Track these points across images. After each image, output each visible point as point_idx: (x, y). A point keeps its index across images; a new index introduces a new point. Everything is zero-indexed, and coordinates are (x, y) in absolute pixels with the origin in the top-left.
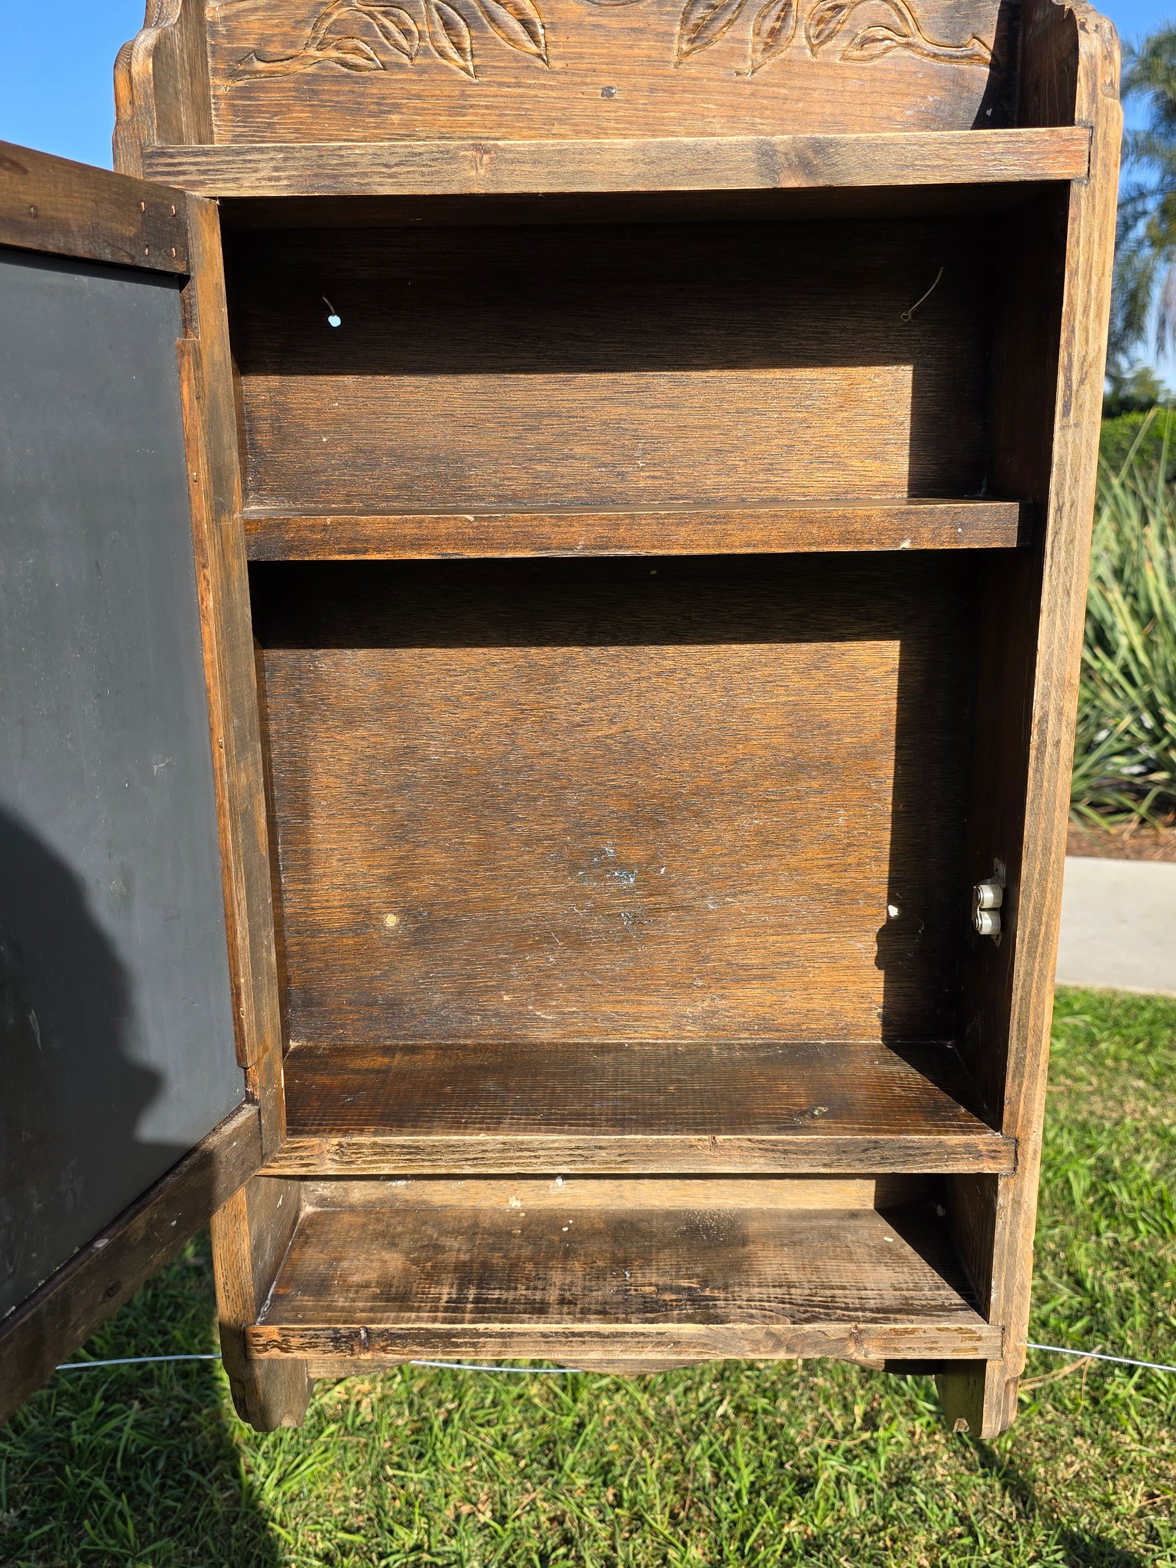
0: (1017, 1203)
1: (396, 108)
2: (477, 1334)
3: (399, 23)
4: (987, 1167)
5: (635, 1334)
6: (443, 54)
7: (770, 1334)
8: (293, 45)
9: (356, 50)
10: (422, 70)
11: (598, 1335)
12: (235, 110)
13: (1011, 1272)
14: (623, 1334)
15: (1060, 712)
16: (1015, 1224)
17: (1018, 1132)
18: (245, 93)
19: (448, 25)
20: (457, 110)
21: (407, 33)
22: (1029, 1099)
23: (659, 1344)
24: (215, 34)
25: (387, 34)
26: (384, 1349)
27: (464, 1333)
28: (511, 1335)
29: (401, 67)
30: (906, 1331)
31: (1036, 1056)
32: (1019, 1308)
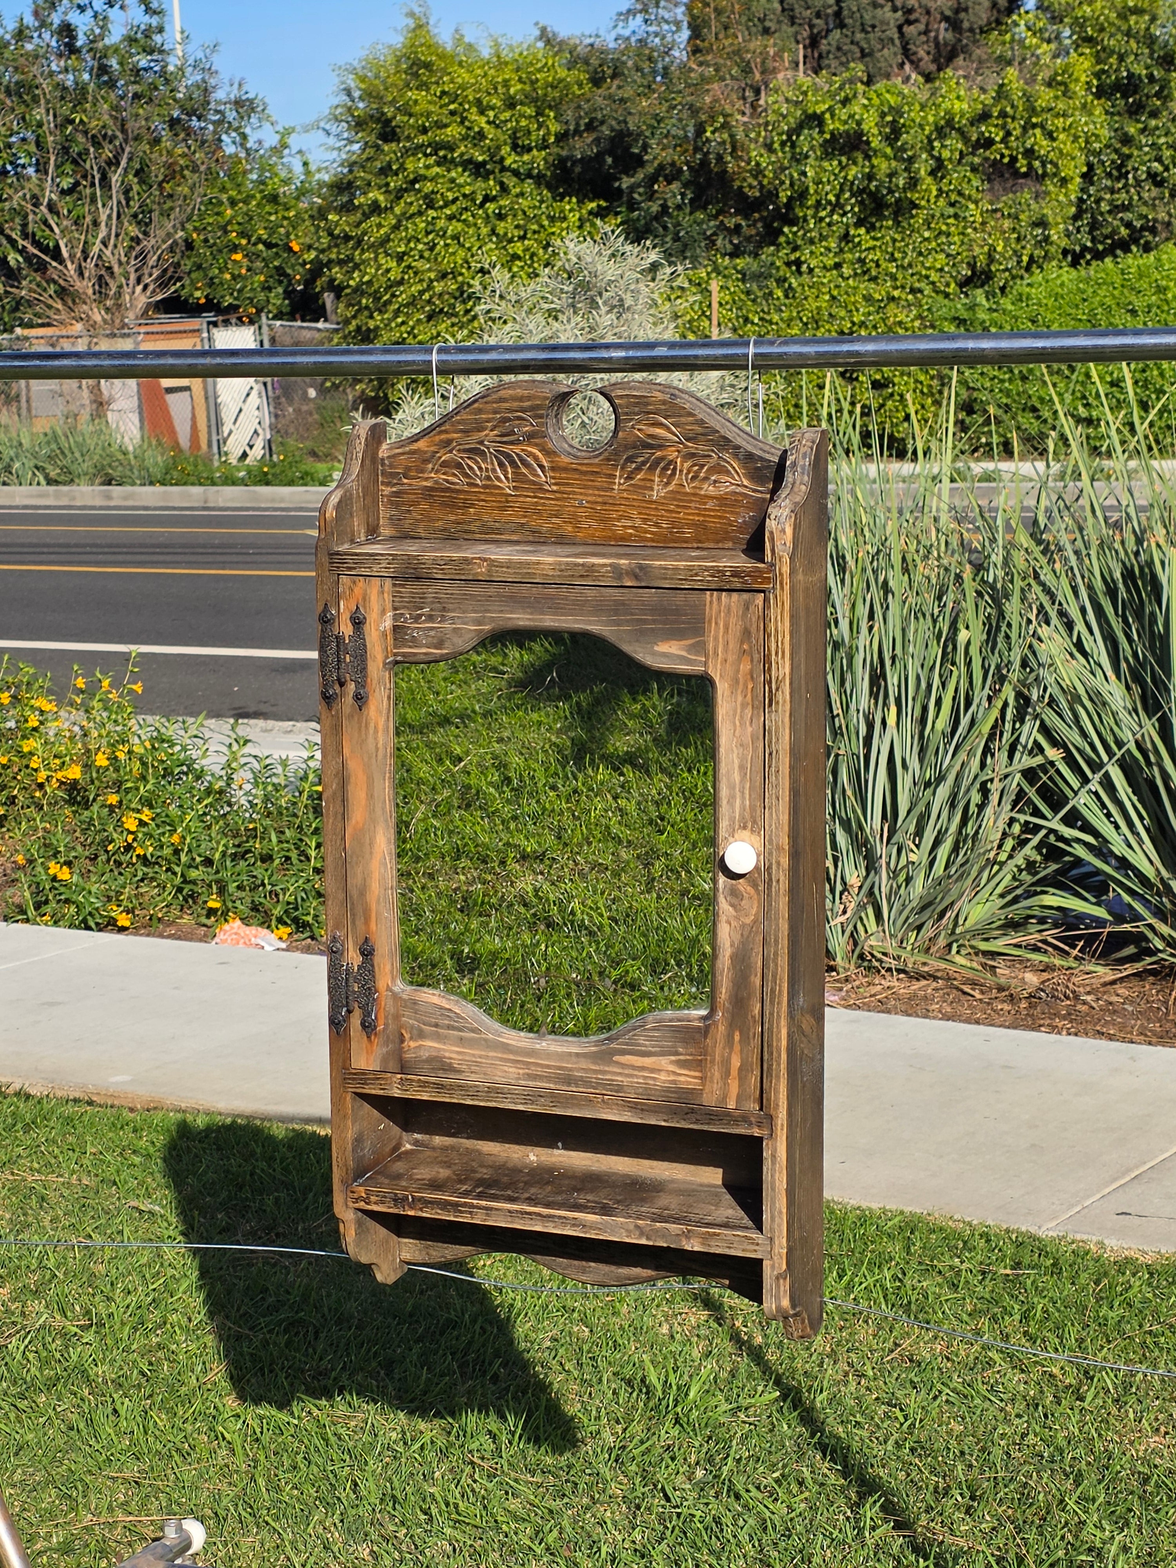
0: (774, 1156)
1: (472, 506)
2: (472, 1206)
3: (477, 462)
4: (756, 1132)
5: (560, 1217)
6: (498, 479)
7: (637, 1227)
8: (422, 472)
9: (455, 475)
10: (485, 487)
11: (539, 1215)
12: (391, 502)
13: (773, 1203)
14: (554, 1216)
15: (778, 863)
16: (773, 1170)
17: (772, 1112)
18: (397, 494)
19: (501, 465)
20: (503, 509)
21: (480, 468)
22: (777, 1092)
23: (574, 1225)
24: (383, 464)
25: (470, 468)
26: (421, 1210)
27: (465, 1205)
28: (491, 1209)
29: (477, 486)
30: (715, 1234)
31: (779, 1064)
32: (779, 1226)
